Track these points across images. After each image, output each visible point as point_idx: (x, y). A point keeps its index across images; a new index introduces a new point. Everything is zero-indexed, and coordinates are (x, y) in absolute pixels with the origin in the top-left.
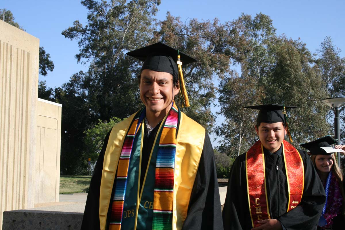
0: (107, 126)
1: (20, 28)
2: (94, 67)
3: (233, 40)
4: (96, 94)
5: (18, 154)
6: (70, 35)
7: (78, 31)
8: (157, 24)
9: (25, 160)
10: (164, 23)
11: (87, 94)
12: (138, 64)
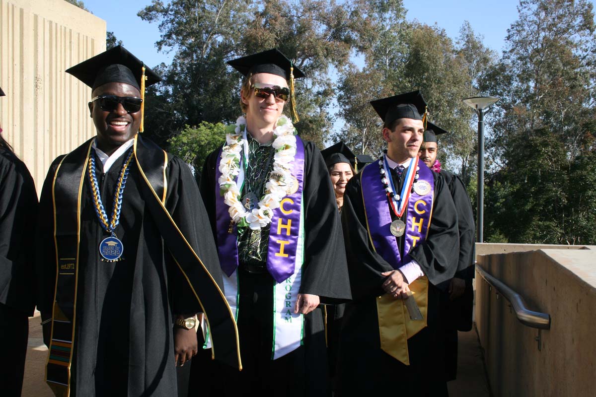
0: (197, 133)
1: (84, 8)
2: (179, 58)
3: (354, 22)
4: (183, 92)
6: (147, 16)
7: (158, 11)
10: (268, 2)
11: (171, 92)
12: (235, 54)
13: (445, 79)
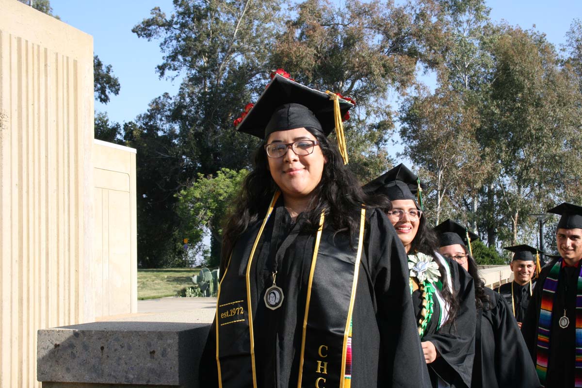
0: (213, 185)
2: (187, 86)
3: (421, 30)
4: (194, 131)
5: (64, 233)
6: (145, 32)
7: (159, 26)
8: (291, 9)
9: (77, 243)
10: (302, 7)
11: (178, 131)
12: (261, 78)
13: (546, 100)
